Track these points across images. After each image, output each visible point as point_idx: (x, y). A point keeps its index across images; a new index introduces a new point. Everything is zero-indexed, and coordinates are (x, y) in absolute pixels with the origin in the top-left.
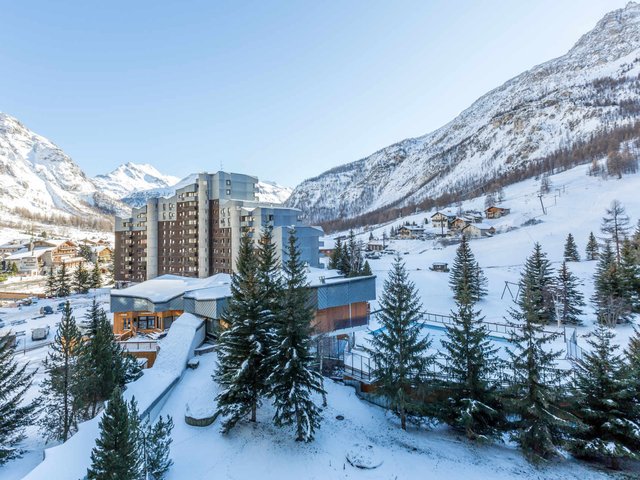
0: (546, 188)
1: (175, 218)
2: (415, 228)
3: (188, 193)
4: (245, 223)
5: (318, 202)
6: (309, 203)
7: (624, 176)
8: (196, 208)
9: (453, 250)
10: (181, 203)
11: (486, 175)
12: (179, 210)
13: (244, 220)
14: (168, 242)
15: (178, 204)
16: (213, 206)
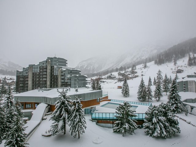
0: (145, 67)
1: (38, 71)
2: (113, 76)
3: (43, 64)
4: (63, 74)
5: (86, 67)
6: (83, 68)
7: (162, 64)
8: (46, 68)
9: (123, 82)
10: (41, 67)
11: (132, 62)
12: (40, 69)
13: (62, 73)
14: (36, 79)
15: (40, 67)
16: (52, 68)
